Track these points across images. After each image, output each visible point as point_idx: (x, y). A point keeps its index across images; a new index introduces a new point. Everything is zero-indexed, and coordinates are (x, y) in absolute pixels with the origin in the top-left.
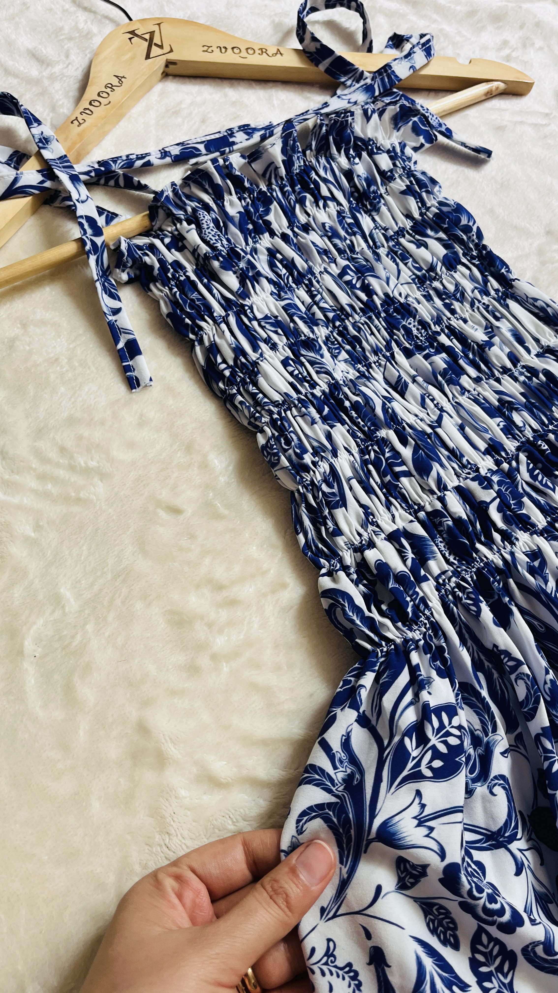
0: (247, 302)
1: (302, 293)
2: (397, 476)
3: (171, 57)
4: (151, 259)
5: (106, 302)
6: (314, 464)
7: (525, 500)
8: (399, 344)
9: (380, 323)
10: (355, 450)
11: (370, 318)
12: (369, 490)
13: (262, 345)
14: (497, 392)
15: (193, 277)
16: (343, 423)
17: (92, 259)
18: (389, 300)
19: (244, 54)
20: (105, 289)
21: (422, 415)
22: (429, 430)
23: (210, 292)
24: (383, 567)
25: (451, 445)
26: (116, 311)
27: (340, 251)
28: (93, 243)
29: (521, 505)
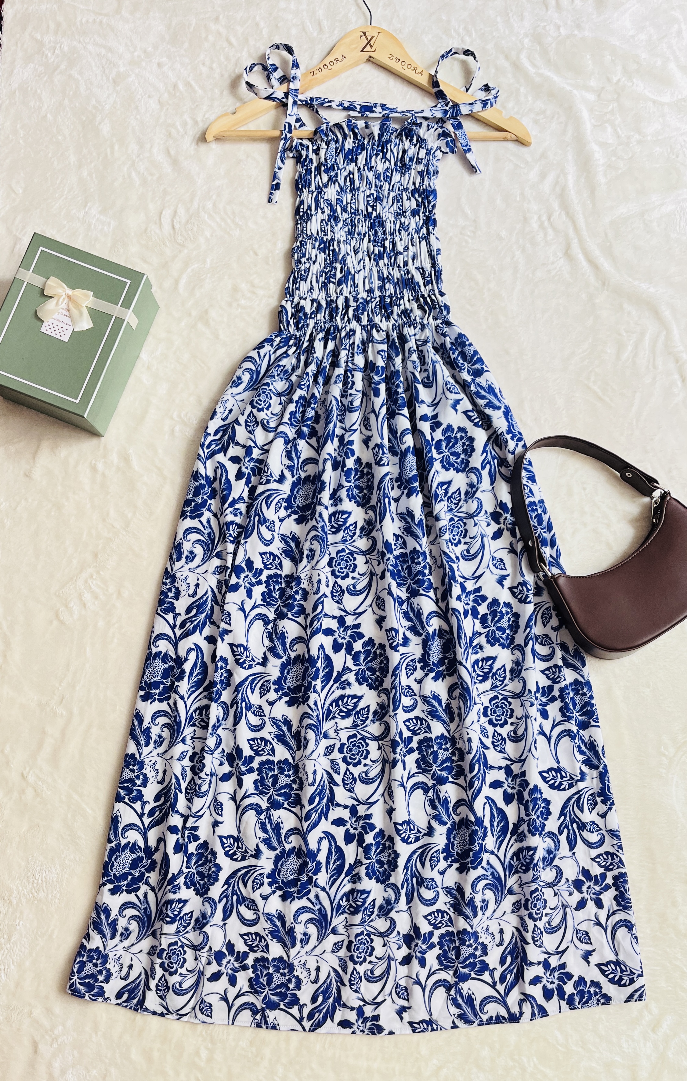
0: (325, 190)
1: (349, 196)
2: (330, 282)
3: (373, 54)
4: (304, 153)
5: (279, 162)
6: (305, 263)
7: (366, 313)
8: (369, 236)
9: (368, 224)
10: (323, 266)
11: (365, 220)
12: (317, 281)
13: (319, 209)
14: (389, 273)
15: (313, 170)
16: (325, 253)
17: (283, 142)
18: (379, 216)
19: (405, 67)
20: (281, 157)
21: (356, 266)
22: (353, 273)
23: (315, 178)
24: (303, 308)
25: (356, 282)
26: (280, 168)
27: (376, 186)
28: (286, 135)
29: (362, 314)
